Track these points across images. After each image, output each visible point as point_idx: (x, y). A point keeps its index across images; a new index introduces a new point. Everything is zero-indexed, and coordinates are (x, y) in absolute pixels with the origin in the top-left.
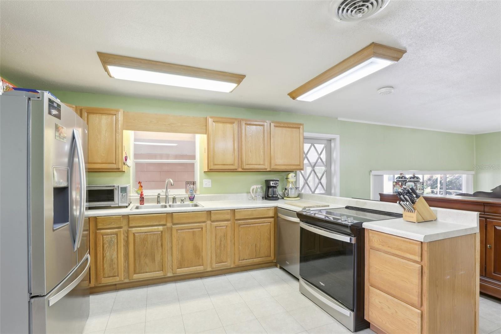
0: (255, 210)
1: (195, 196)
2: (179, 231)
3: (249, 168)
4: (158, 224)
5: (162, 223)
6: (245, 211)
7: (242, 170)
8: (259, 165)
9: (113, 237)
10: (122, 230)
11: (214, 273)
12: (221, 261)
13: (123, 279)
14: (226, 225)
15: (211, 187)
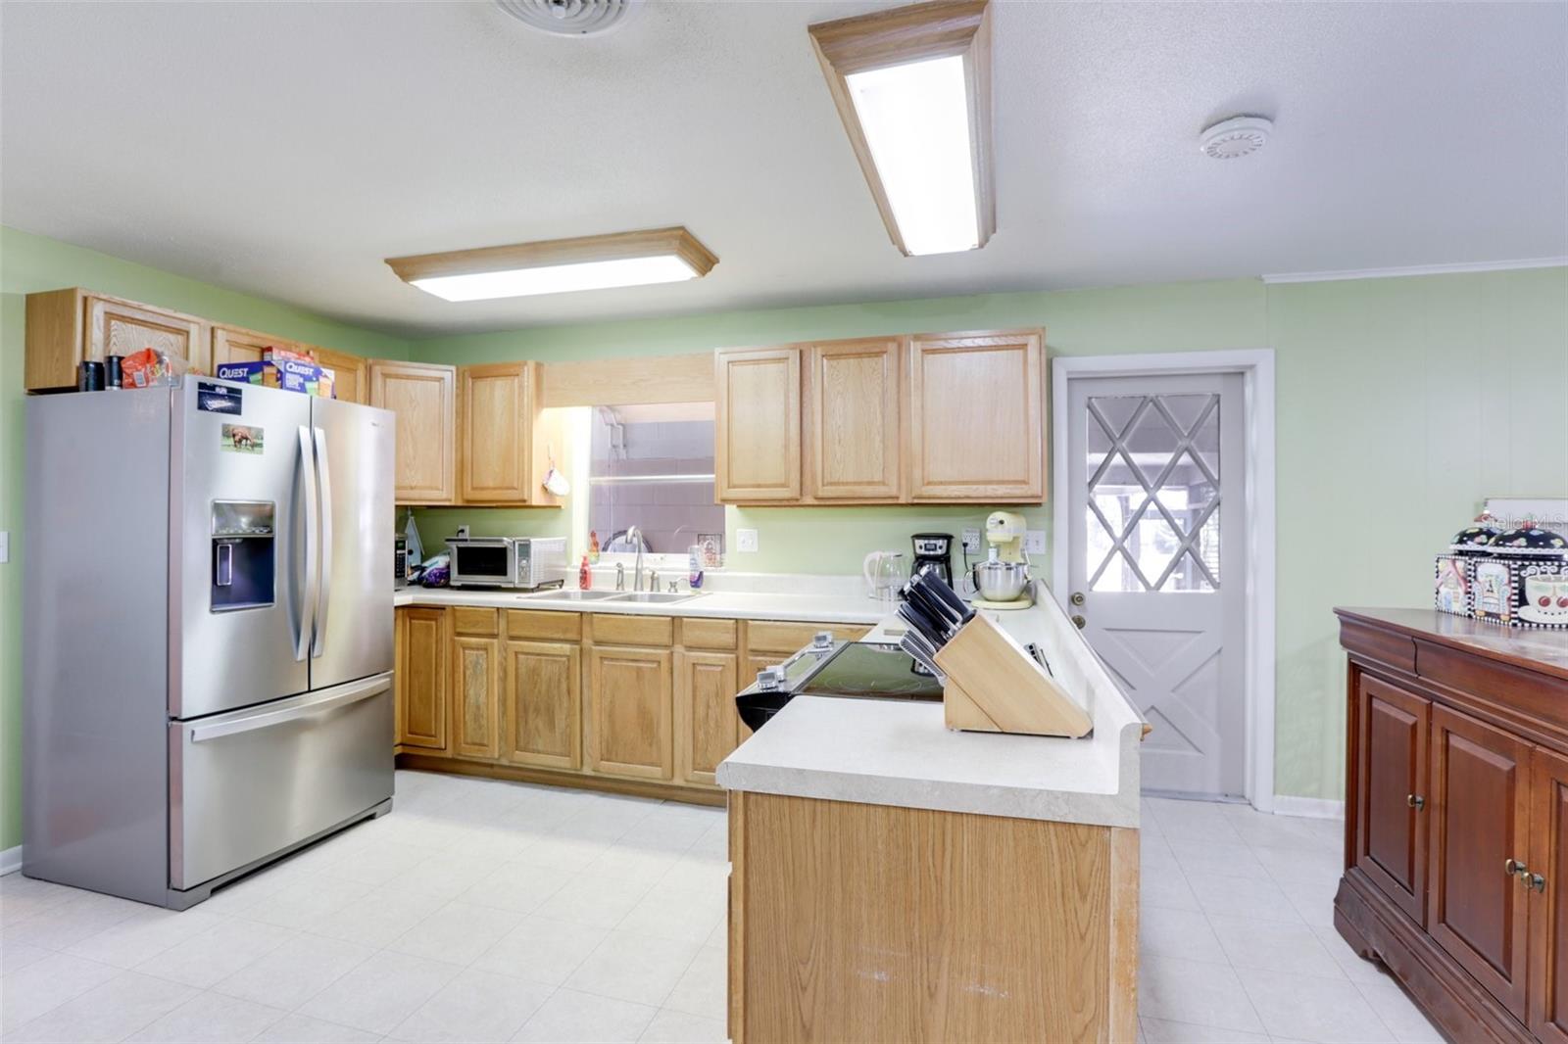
0: (806, 629)
1: (705, 574)
2: (606, 662)
3: (831, 495)
4: (562, 637)
5: (569, 636)
6: (777, 627)
7: (816, 502)
8: (870, 483)
9: (482, 655)
10: (495, 641)
11: (700, 796)
12: (708, 766)
13: (496, 756)
14: (723, 663)
15: (756, 550)
